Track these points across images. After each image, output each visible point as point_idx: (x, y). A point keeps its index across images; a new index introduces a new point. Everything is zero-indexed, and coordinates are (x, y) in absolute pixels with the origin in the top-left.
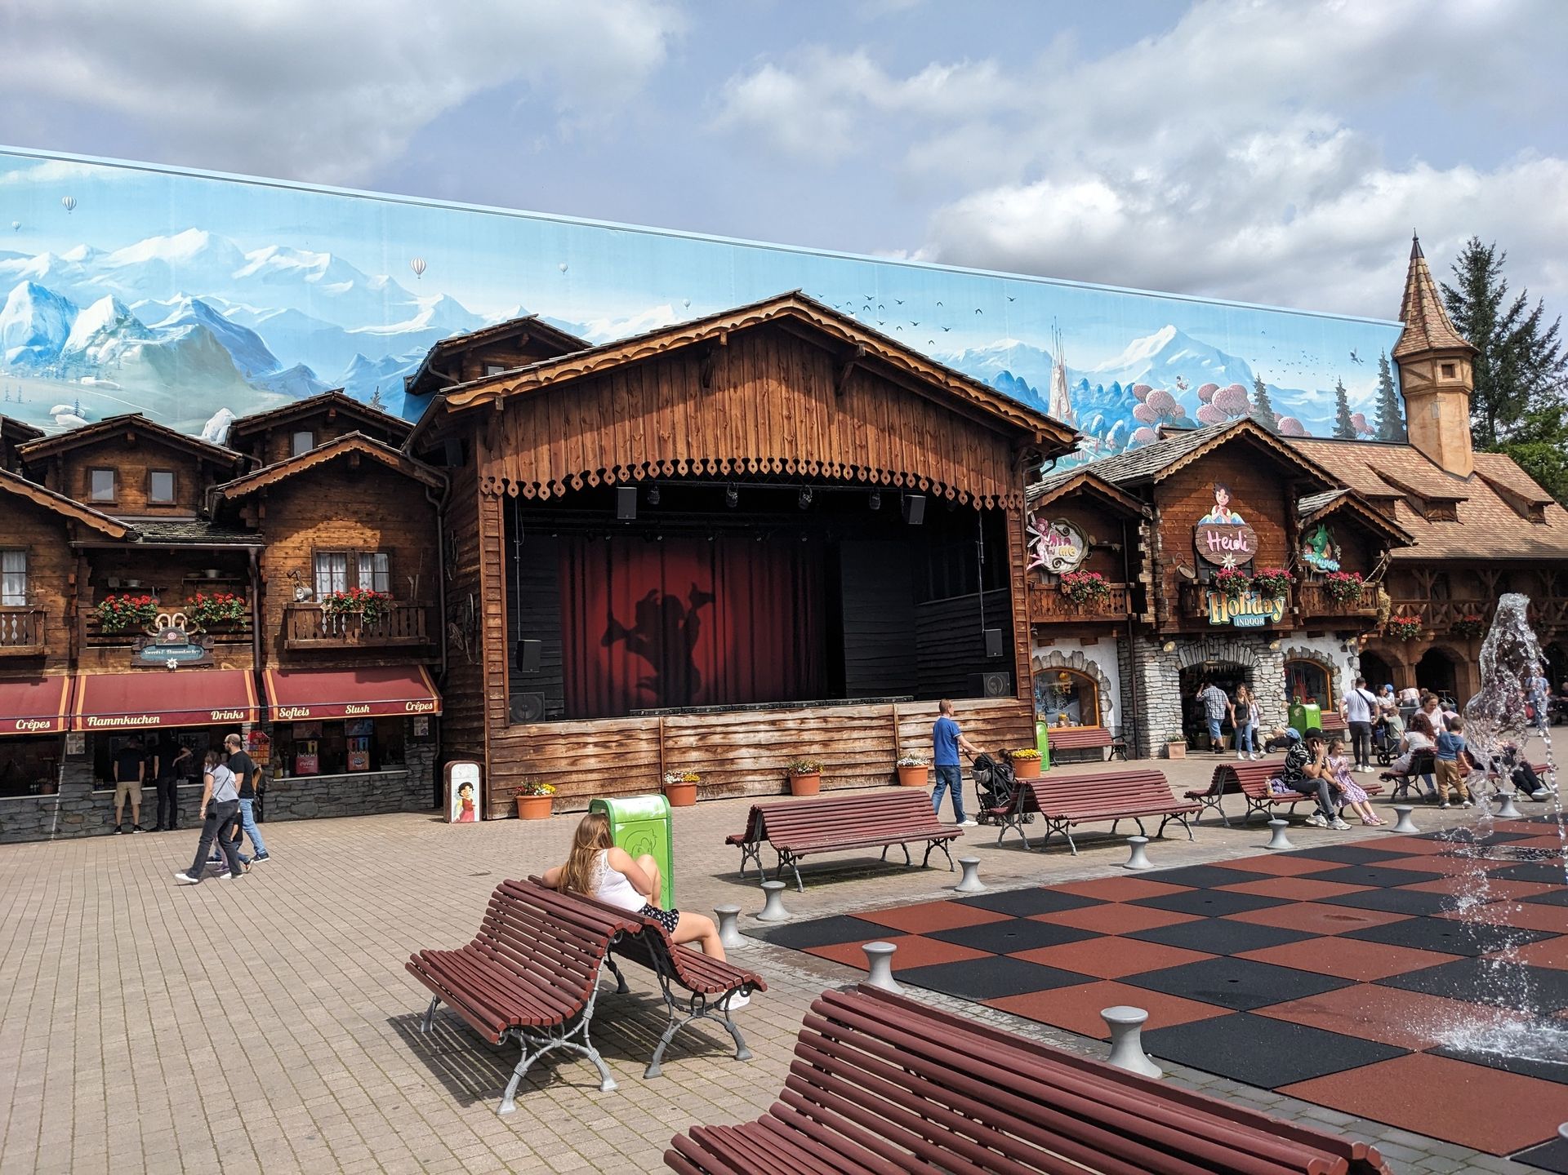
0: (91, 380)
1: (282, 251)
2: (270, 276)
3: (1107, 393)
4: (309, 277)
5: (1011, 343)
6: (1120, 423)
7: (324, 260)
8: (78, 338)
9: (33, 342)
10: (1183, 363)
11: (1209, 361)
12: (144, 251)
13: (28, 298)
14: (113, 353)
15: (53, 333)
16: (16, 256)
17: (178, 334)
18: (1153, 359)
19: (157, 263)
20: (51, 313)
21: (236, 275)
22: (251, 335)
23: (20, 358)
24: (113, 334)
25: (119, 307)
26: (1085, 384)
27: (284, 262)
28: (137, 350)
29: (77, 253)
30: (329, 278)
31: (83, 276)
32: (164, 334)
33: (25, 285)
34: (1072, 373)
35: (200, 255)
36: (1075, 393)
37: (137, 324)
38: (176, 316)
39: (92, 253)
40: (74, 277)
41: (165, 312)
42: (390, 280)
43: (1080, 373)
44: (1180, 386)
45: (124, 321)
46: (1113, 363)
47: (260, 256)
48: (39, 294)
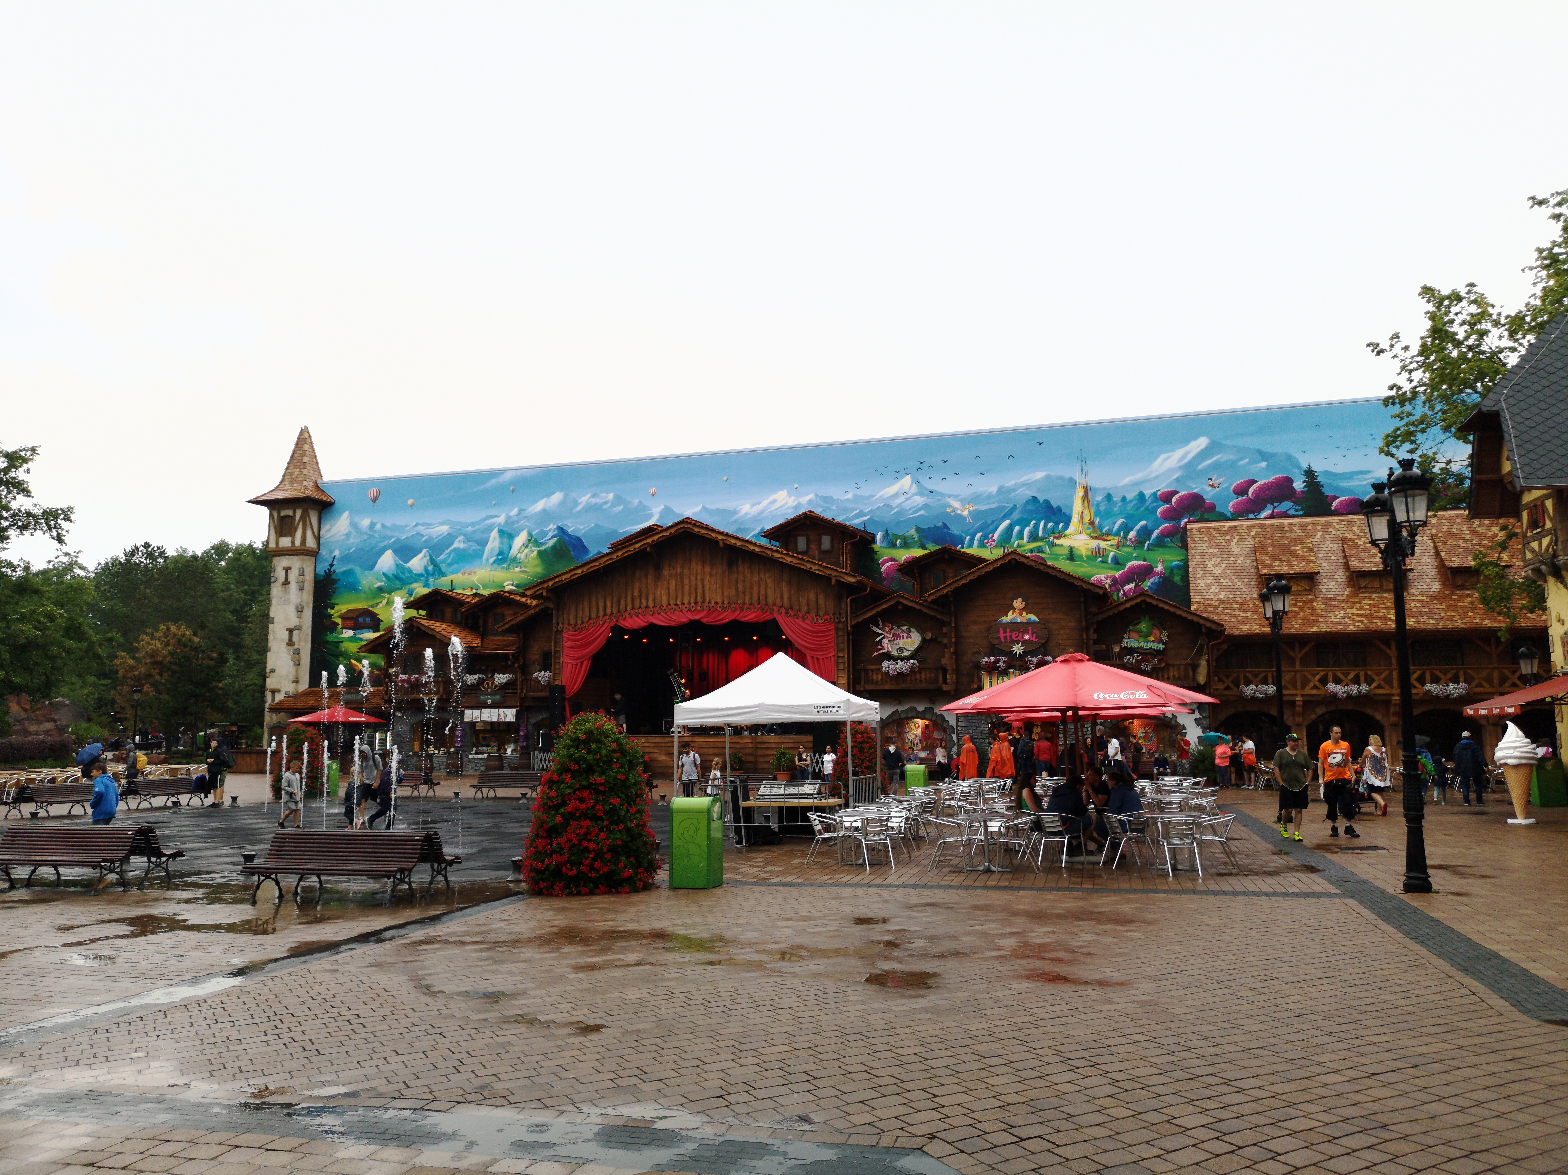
0: (518, 569)
1: (593, 496)
2: (589, 509)
3: (1131, 501)
4: (605, 507)
5: (1040, 475)
6: (1143, 523)
7: (611, 496)
8: (514, 551)
9: (499, 554)
10: (1217, 466)
11: (1247, 460)
12: (540, 506)
13: (497, 535)
14: (526, 556)
15: (506, 550)
16: (493, 517)
17: (551, 543)
18: (1180, 468)
19: (544, 510)
20: (505, 540)
21: (575, 511)
22: (579, 539)
23: (494, 562)
24: (527, 547)
25: (530, 535)
26: (1109, 497)
27: (594, 501)
28: (535, 553)
29: (515, 511)
30: (613, 505)
31: (518, 522)
32: (545, 543)
33: (496, 530)
34: (1096, 490)
35: (562, 503)
36: (1098, 505)
37: (536, 541)
38: (551, 534)
39: (521, 510)
40: (513, 523)
41: (546, 533)
42: (640, 502)
43: (1104, 489)
44: (1212, 486)
45: (532, 540)
46: (1138, 476)
47: (585, 499)
48: (501, 532)
